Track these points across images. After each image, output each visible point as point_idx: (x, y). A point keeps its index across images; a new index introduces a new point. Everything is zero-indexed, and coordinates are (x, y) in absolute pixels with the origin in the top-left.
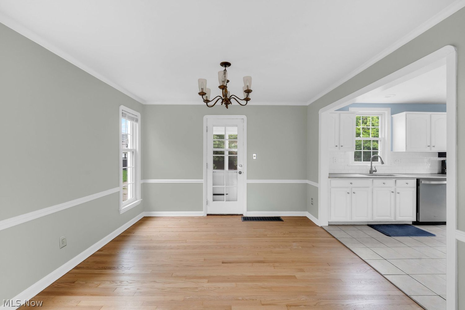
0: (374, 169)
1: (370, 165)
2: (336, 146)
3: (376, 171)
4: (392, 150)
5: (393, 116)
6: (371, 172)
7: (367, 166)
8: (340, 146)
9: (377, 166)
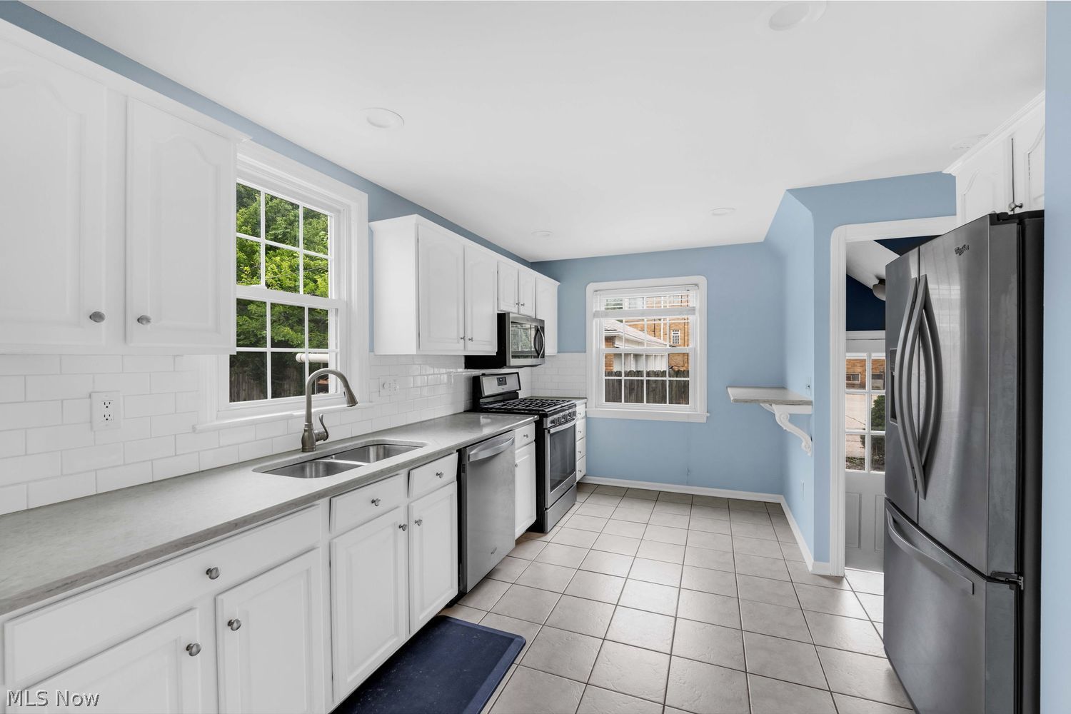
0: (317, 428)
1: (304, 412)
2: (97, 317)
3: (327, 437)
4: (372, 349)
5: (378, 225)
6: (309, 441)
7: (292, 417)
8: (132, 321)
9: (330, 412)
